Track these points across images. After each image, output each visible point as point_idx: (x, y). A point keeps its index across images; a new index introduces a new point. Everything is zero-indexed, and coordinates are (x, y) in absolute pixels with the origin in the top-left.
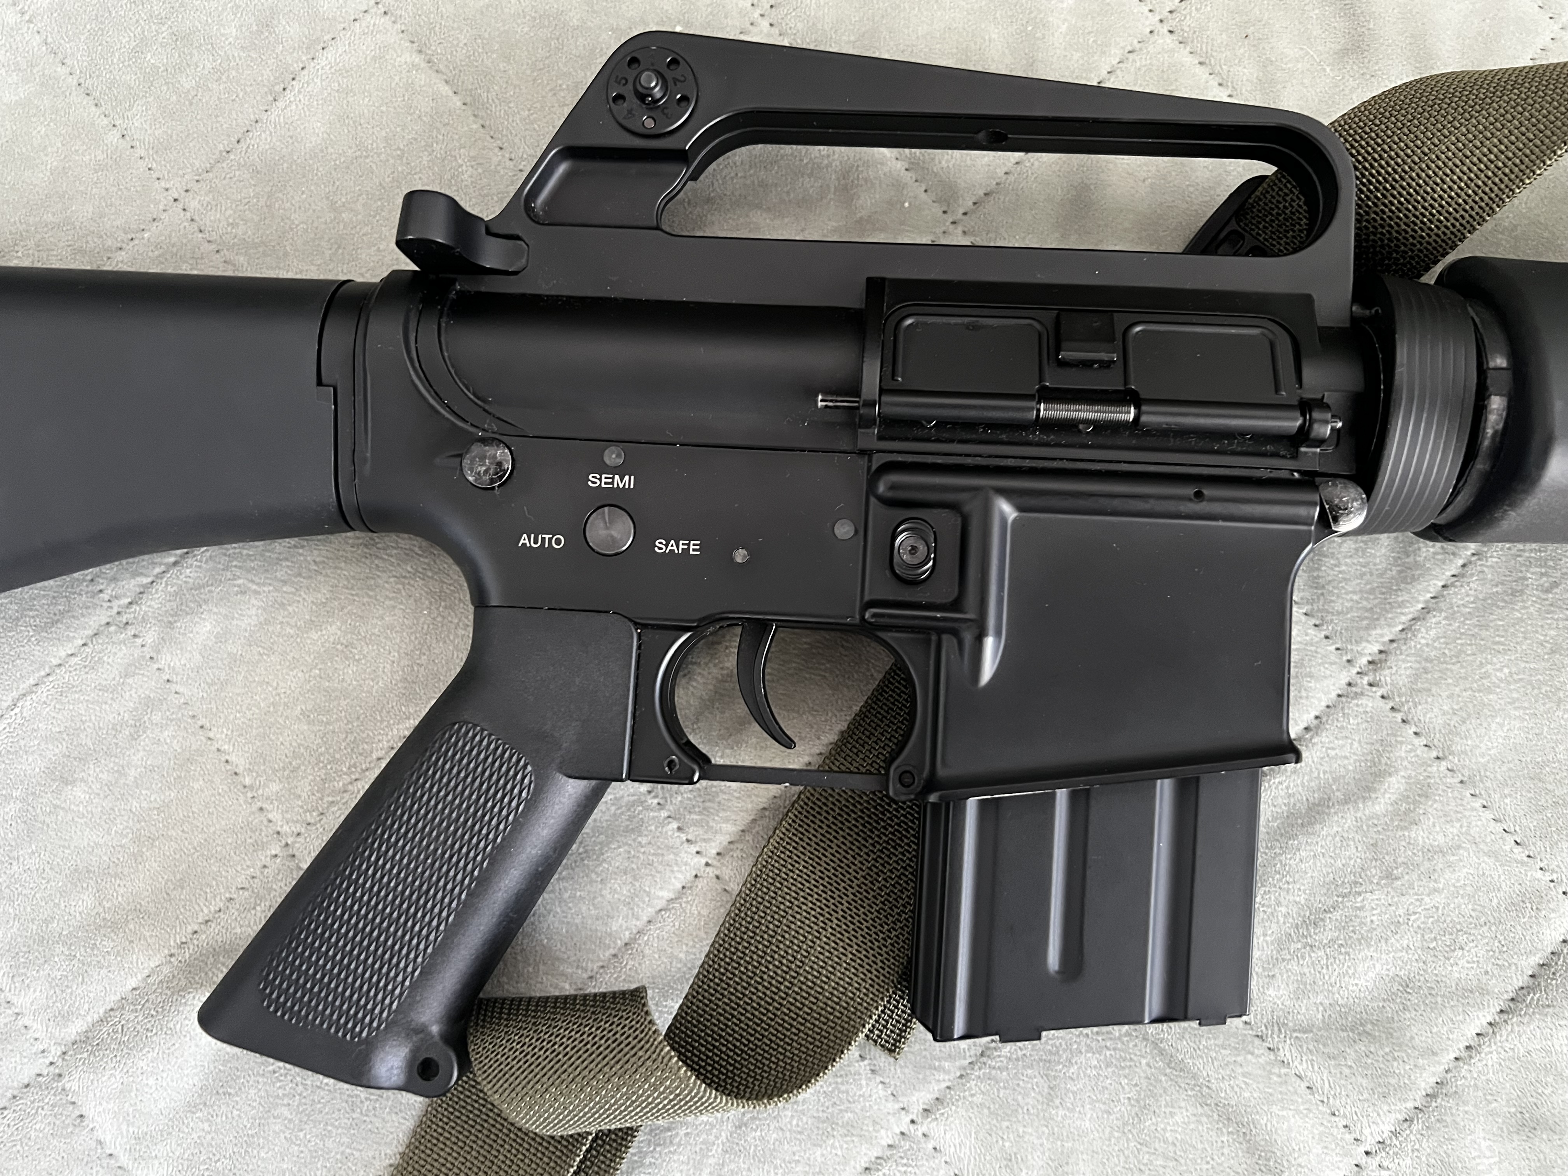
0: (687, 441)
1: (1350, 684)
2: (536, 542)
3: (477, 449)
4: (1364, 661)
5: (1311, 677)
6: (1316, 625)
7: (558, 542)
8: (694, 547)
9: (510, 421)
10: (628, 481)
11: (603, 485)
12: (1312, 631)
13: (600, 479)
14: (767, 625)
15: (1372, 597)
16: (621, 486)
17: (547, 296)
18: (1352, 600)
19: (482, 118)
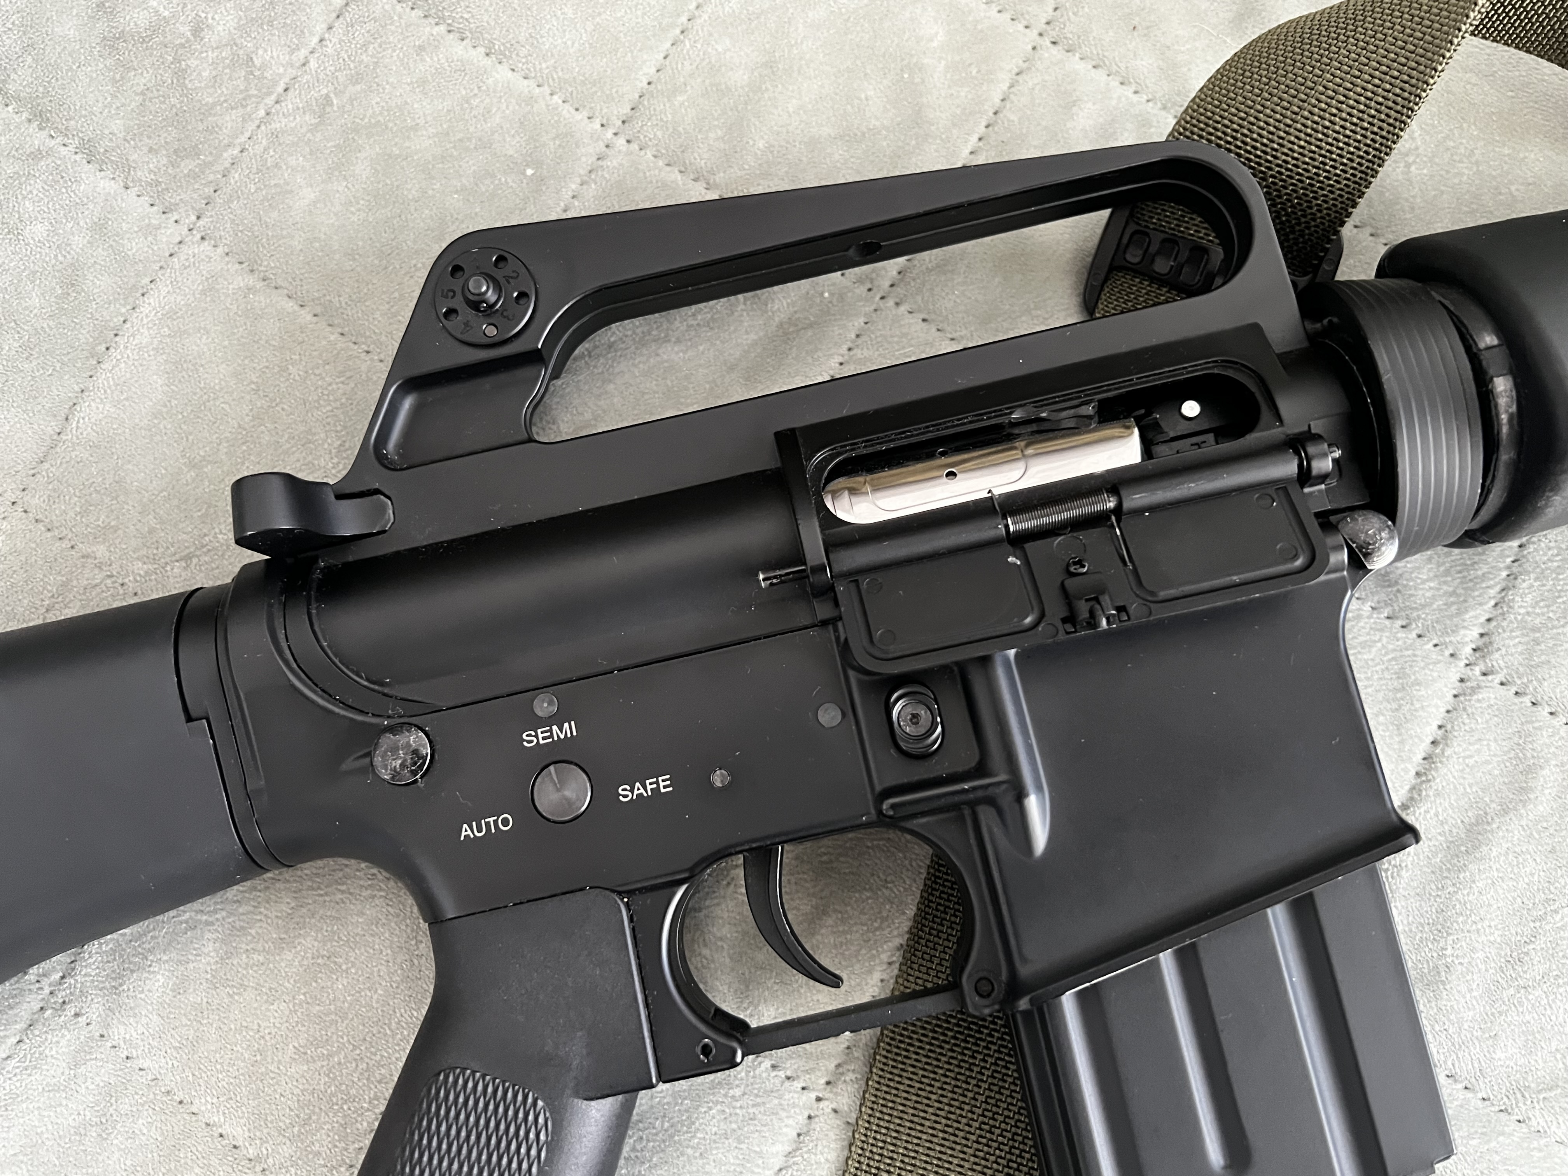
0: (623, 664)
1: (1462, 680)
2: (480, 831)
3: (387, 740)
4: (1468, 650)
5: (1418, 684)
6: (1403, 627)
7: (505, 822)
8: (664, 783)
9: (415, 698)
10: (569, 729)
11: (541, 742)
12: (1401, 634)
13: (536, 736)
14: (771, 850)
15: (1449, 579)
16: (562, 736)
17: (425, 547)
18: (1431, 588)
19: (339, 325)
